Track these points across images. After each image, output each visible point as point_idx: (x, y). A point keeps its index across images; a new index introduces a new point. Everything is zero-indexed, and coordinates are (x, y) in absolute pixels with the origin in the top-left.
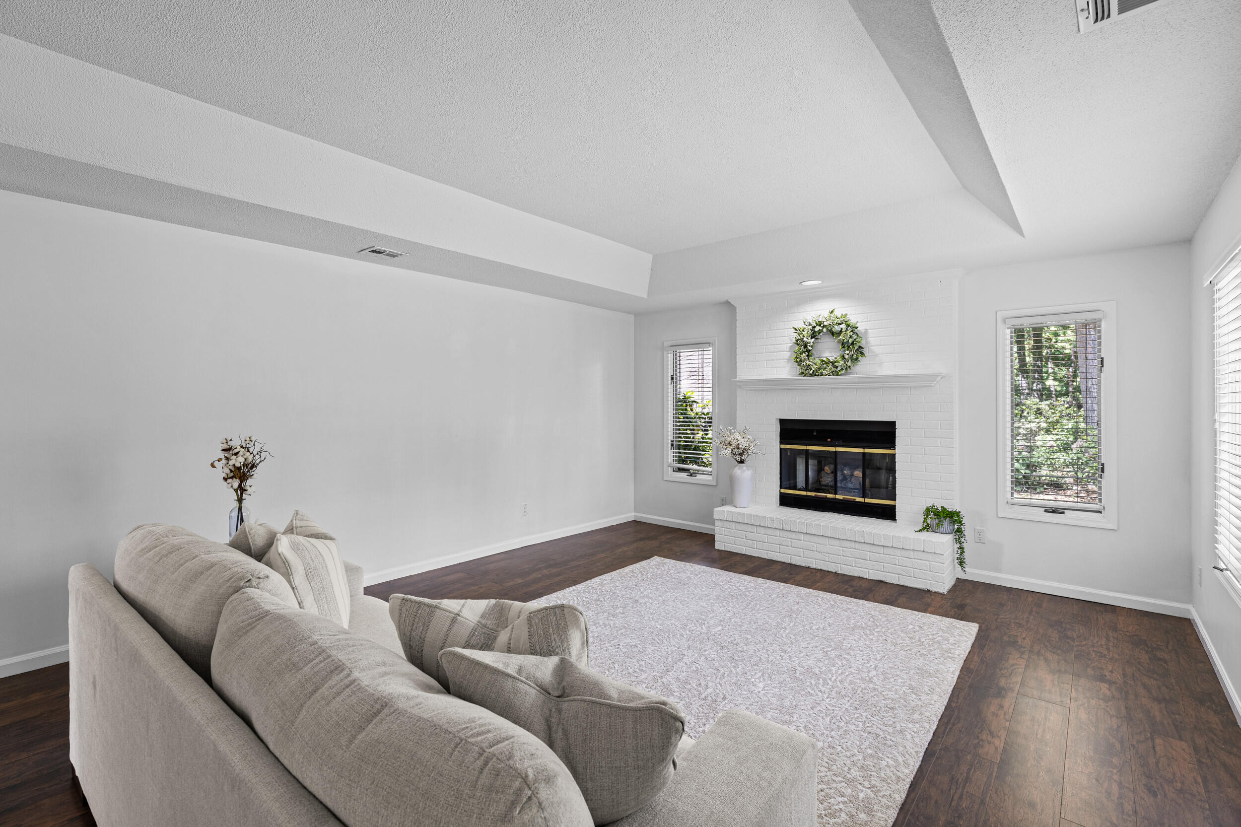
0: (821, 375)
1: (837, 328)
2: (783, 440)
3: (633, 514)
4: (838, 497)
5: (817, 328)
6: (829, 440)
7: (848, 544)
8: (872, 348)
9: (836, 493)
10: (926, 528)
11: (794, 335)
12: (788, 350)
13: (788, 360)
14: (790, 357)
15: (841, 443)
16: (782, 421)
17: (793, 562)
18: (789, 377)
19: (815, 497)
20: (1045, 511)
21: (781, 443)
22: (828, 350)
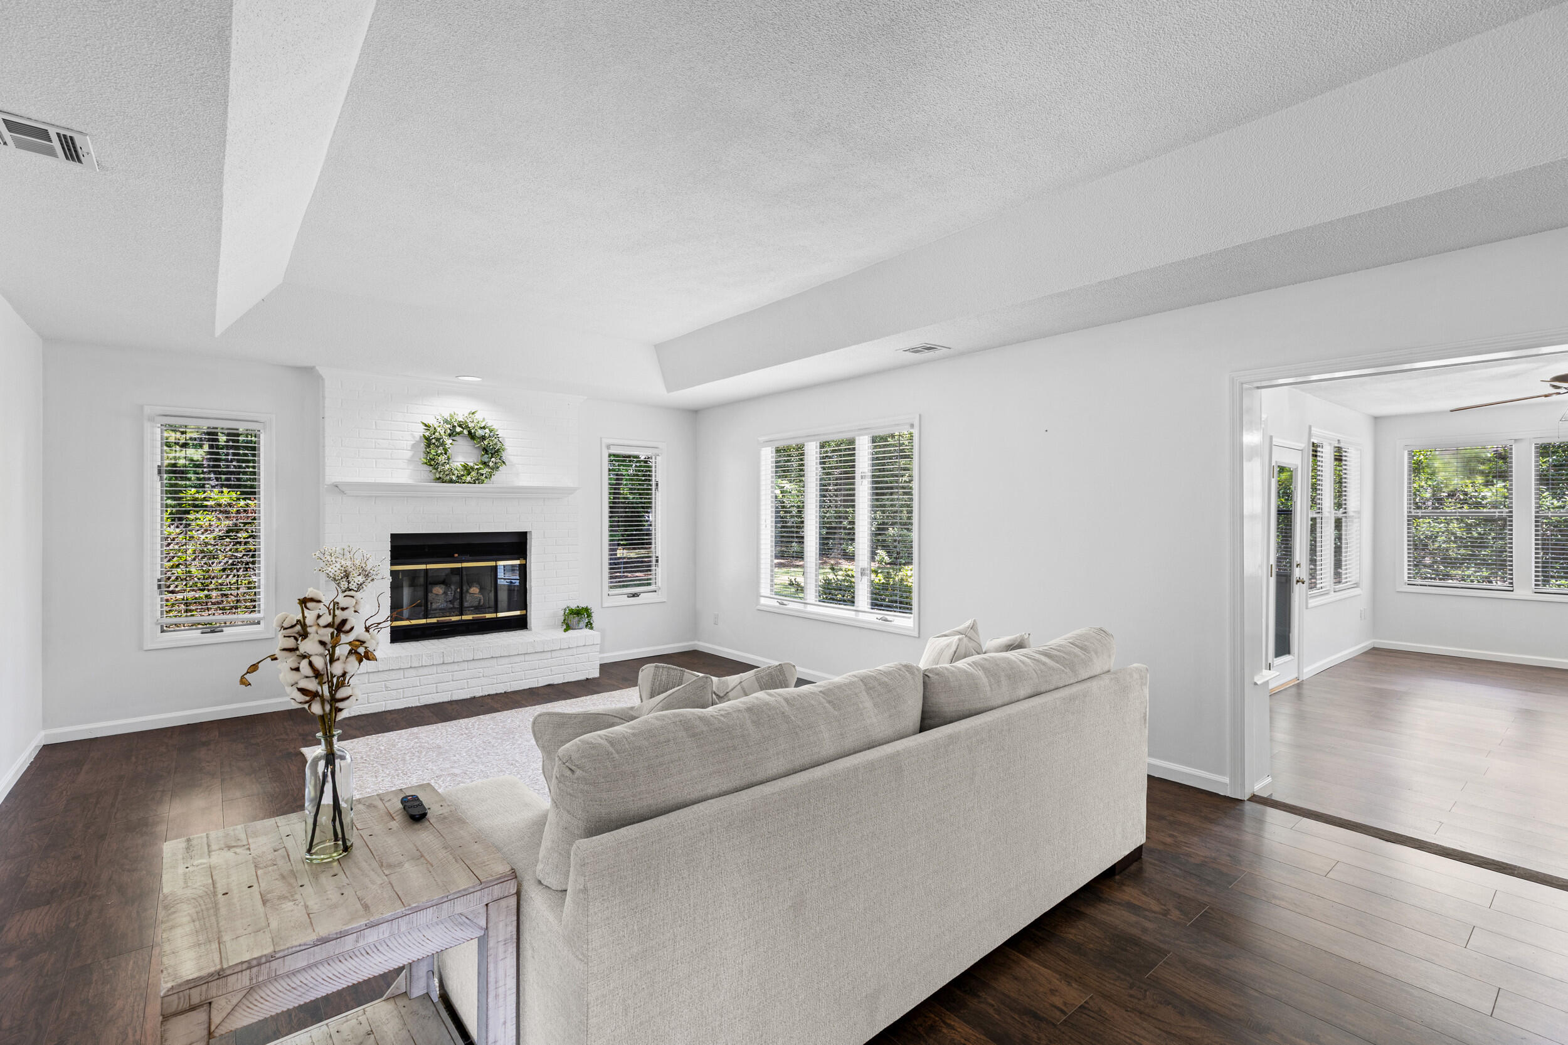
0: (464, 483)
1: (480, 433)
2: (395, 559)
3: (43, 733)
4: (465, 617)
5: (458, 429)
6: (456, 555)
7: (517, 659)
8: (509, 457)
9: (461, 614)
10: (568, 628)
11: (420, 431)
12: (409, 448)
13: (409, 460)
14: (413, 456)
15: (468, 557)
16: (393, 536)
17: (455, 698)
18: (410, 482)
19: (438, 622)
20: (628, 597)
21: (392, 564)
22: (462, 455)
